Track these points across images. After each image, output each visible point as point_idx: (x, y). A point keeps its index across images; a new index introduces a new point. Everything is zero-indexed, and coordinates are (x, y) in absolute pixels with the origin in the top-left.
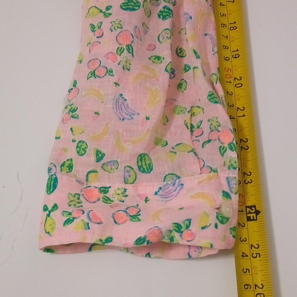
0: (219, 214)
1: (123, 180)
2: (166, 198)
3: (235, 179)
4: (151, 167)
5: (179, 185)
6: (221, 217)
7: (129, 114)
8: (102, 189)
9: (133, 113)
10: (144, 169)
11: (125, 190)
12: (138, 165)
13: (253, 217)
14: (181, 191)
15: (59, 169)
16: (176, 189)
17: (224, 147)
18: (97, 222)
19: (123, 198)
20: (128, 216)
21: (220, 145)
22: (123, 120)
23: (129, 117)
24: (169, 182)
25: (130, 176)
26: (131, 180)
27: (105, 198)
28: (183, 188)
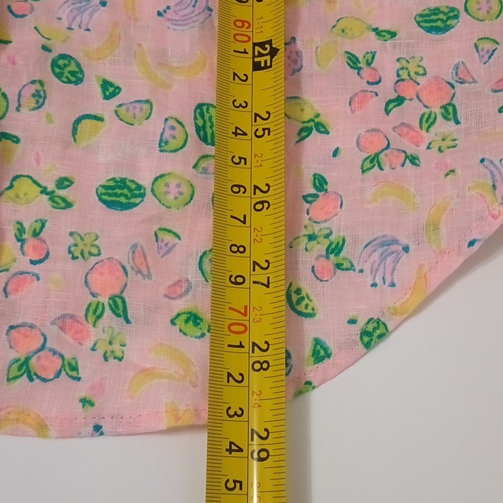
13: (266, 61)
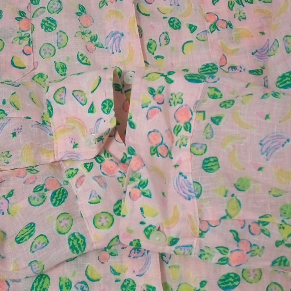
0: (154, 228)
1: (194, 143)
2: (177, 183)
3: (190, 253)
4: (209, 171)
5: (189, 196)
6: (151, 230)
7: (268, 150)
8: (188, 125)
9: (269, 154)
10: (207, 163)
11: (185, 145)
12: (210, 158)
14: (183, 198)
15: (212, 85)
16: (185, 193)
17: (227, 252)
18: (148, 115)
19: (178, 145)
20: (156, 145)
21: (230, 250)
22: (261, 144)
23: (264, 150)
24: (192, 186)
25: (197, 149)
26: (194, 149)
27: (180, 128)
28: (185, 200)
